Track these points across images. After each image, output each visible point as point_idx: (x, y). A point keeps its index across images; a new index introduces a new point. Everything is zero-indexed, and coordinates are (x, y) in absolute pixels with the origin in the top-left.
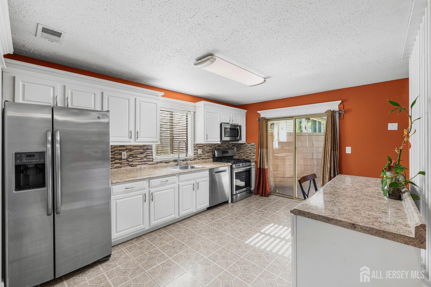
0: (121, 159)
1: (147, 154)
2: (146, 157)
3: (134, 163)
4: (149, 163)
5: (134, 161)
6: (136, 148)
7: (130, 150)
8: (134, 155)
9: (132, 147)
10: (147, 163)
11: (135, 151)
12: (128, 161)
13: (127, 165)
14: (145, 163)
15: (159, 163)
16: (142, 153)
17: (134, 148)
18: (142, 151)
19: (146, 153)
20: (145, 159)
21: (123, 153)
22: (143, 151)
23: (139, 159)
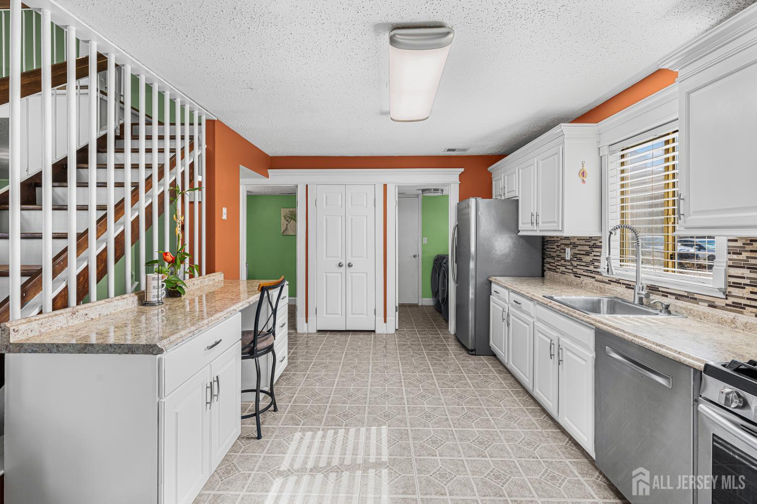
0: (564, 259)
1: (594, 256)
2: (592, 262)
3: (579, 272)
4: (597, 277)
5: (578, 267)
6: (581, 242)
7: (575, 246)
8: (578, 256)
9: (575, 240)
10: (595, 276)
11: (580, 248)
12: (572, 265)
13: (571, 271)
14: (592, 275)
15: (612, 283)
16: (587, 254)
17: (578, 242)
18: (587, 248)
19: (593, 253)
20: (592, 268)
21: (567, 249)
22: (589, 249)
23: (584, 264)
